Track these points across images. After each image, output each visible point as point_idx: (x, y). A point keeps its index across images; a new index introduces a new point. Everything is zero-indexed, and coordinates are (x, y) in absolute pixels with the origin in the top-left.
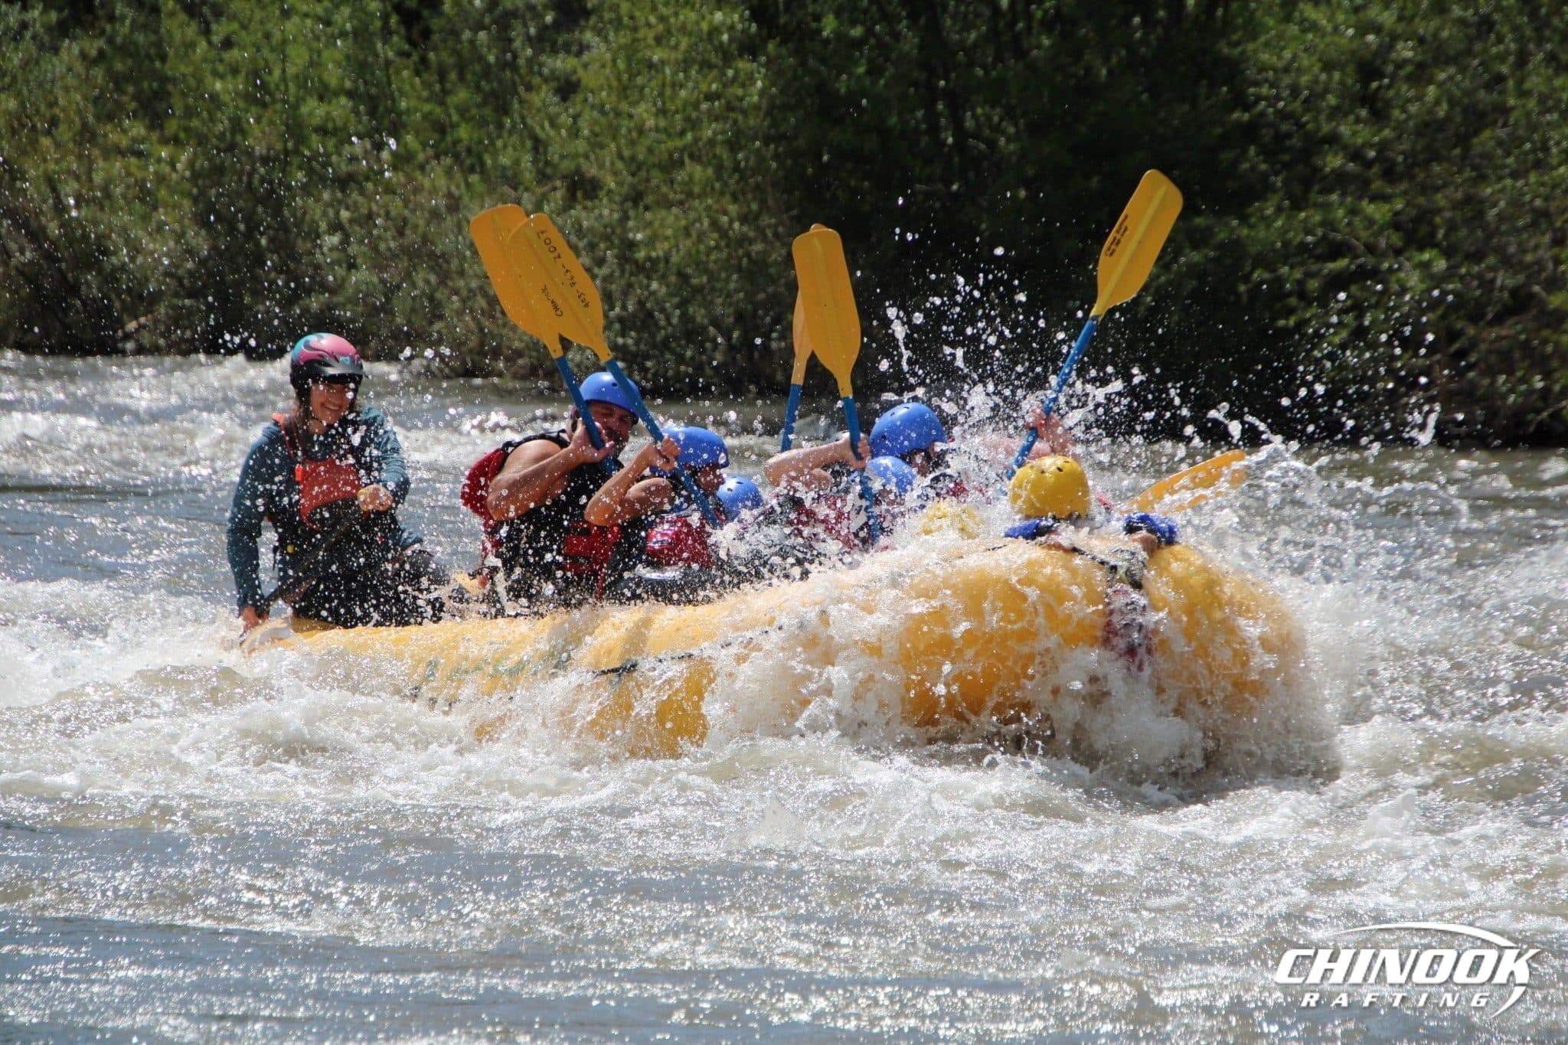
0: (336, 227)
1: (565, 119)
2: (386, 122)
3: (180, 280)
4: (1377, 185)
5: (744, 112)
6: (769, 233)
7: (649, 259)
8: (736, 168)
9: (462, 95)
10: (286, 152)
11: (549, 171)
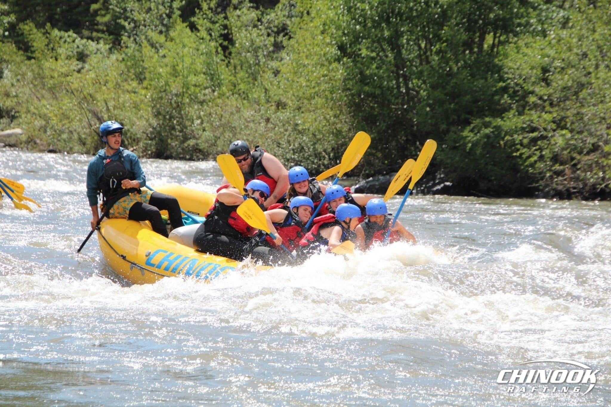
0: (199, 117)
1: (275, 82)
2: (216, 83)
3: (147, 134)
4: (548, 108)
5: (336, 81)
6: (343, 121)
7: (303, 129)
8: (332, 99)
9: (242, 74)
10: (183, 92)
11: (270, 100)
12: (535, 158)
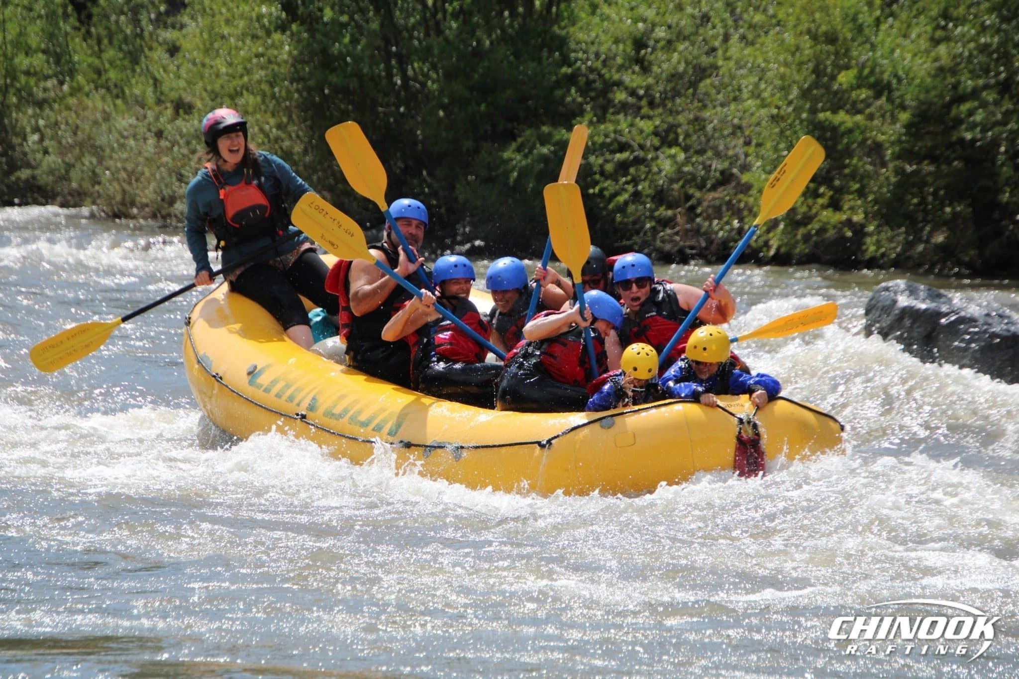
0: (37, 130)
1: (173, 67)
2: (66, 68)
4: (645, 110)
5: (279, 64)
6: (293, 135)
8: (273, 96)
9: (111, 53)
10: (6, 85)
11: (163, 98)
12: (625, 197)
